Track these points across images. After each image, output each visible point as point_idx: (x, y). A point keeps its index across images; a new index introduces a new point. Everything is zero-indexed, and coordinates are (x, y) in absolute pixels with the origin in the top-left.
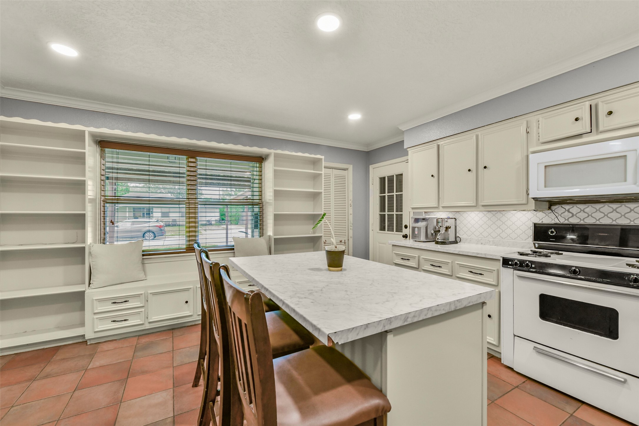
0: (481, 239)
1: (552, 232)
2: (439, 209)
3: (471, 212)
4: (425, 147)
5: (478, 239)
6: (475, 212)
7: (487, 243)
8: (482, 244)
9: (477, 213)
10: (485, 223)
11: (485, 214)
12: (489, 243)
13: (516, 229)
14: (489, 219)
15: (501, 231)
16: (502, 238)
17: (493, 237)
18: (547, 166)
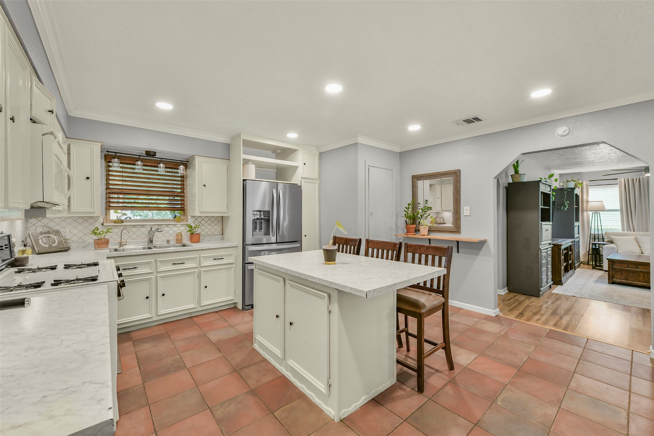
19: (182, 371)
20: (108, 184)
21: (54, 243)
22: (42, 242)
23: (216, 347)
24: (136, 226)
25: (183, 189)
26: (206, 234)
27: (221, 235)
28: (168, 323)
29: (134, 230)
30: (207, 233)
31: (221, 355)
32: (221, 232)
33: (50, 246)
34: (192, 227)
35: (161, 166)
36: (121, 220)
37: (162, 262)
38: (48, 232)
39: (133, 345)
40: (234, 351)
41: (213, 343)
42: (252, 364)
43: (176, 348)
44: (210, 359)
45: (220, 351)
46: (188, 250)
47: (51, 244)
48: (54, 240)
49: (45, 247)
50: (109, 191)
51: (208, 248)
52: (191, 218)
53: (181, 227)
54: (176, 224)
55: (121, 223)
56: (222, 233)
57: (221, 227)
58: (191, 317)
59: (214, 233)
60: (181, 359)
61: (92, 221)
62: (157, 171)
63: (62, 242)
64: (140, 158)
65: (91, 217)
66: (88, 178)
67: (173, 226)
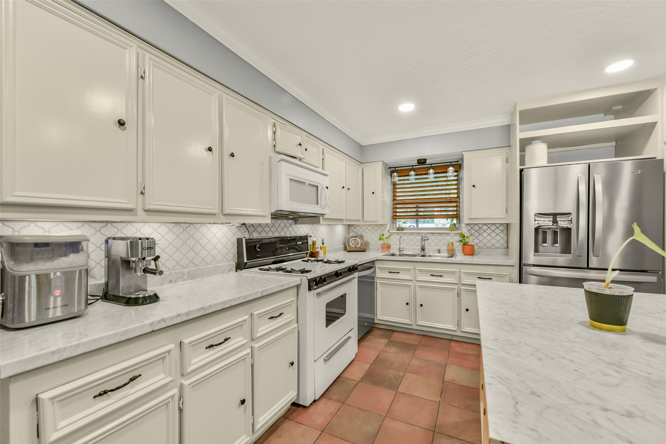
0: (170, 274)
1: (259, 247)
3: (142, 224)
6: (151, 224)
7: (180, 278)
8: (170, 282)
9: (155, 225)
10: (171, 245)
11: (171, 229)
12: (183, 278)
13: (212, 250)
14: (178, 236)
15: (195, 254)
16: (196, 265)
17: (182, 266)
18: (290, 179)
19: (391, 392)
20: (394, 196)
21: (358, 245)
22: (352, 243)
23: (442, 387)
24: (413, 234)
25: (458, 193)
26: (485, 247)
27: (506, 248)
28: (427, 337)
29: (411, 237)
30: (485, 245)
31: (437, 399)
32: (505, 245)
33: (356, 246)
34: (464, 237)
35: (431, 172)
36: (402, 228)
37: (420, 271)
38: (356, 237)
39: (386, 344)
40: (455, 405)
41: (444, 379)
42: (460, 438)
43: (409, 365)
44: (424, 397)
45: (441, 395)
46: (446, 262)
47: (356, 245)
48: (359, 243)
49: (353, 247)
50: (396, 203)
51: (469, 263)
52: (466, 226)
53: (455, 236)
54: (449, 233)
55: (401, 231)
56: (506, 247)
57: (505, 238)
58: (451, 340)
59: (495, 245)
60: (401, 379)
61: (382, 228)
62: (427, 178)
63: (363, 244)
64: (413, 169)
65: (382, 225)
66: (373, 193)
67: (446, 235)
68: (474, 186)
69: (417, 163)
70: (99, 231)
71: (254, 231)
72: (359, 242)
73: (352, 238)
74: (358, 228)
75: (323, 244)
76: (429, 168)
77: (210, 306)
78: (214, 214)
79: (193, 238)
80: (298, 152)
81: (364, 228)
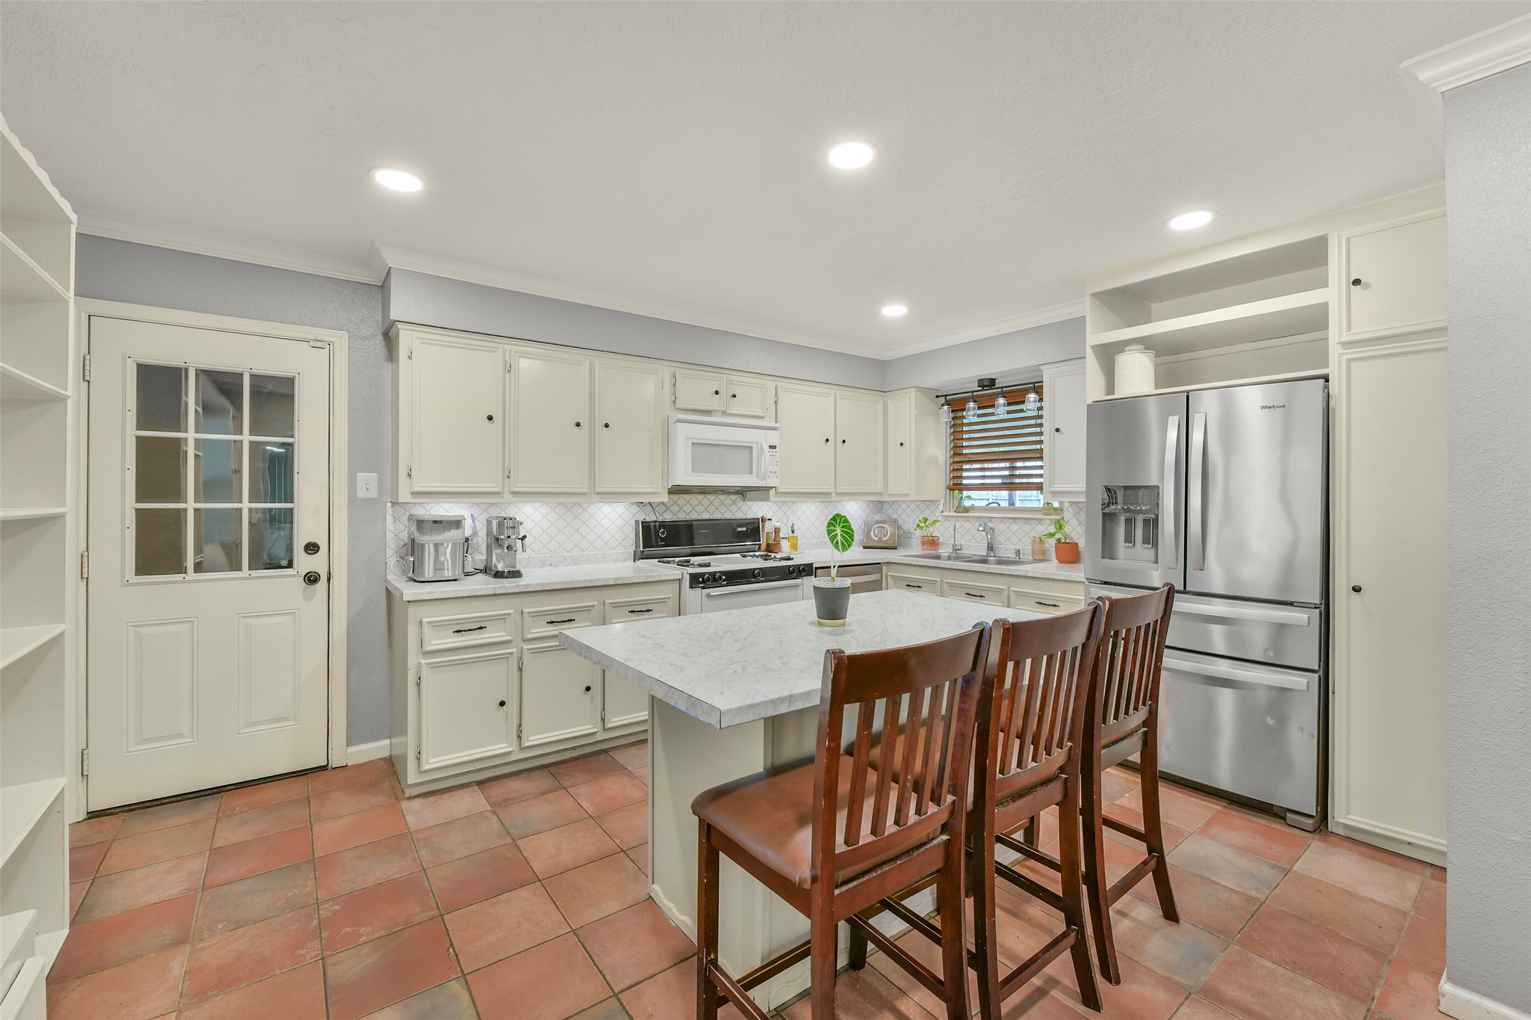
1: (663, 533)
2: (503, 497)
3: (507, 505)
4: (475, 342)
5: (544, 557)
8: (551, 565)
13: (603, 533)
15: (581, 537)
16: (582, 550)
18: (693, 443)
20: (957, 447)
21: (885, 536)
22: (874, 533)
25: (1040, 442)
33: (880, 539)
35: (1002, 403)
38: (884, 522)
47: (882, 537)
48: (887, 533)
49: (874, 541)
50: (959, 459)
51: (1022, 574)
52: (1071, 506)
54: (1042, 519)
55: (964, 512)
61: (932, 507)
62: (993, 414)
63: (895, 534)
64: (973, 397)
65: (932, 501)
66: (902, 444)
67: (1037, 522)
68: (1057, 430)
69: (979, 386)
70: (486, 510)
71: (666, 510)
72: (889, 533)
73: (876, 524)
74: (895, 506)
75: (793, 532)
76: (996, 396)
77: (550, 583)
78: (586, 494)
79: (579, 519)
80: (714, 403)
81: (904, 506)
